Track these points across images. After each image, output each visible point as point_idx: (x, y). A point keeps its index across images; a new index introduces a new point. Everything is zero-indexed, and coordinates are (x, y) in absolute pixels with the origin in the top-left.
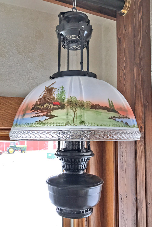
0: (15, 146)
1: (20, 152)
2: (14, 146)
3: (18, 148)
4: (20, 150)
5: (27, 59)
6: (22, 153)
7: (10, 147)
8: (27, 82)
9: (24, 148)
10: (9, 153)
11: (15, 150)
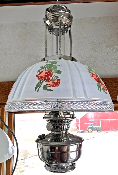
0: (93, 127)
1: (97, 131)
2: (91, 127)
3: (95, 129)
4: (96, 130)
5: (113, 50)
6: (98, 133)
7: (89, 127)
8: (115, 66)
9: (99, 128)
10: (89, 132)
11: (93, 130)
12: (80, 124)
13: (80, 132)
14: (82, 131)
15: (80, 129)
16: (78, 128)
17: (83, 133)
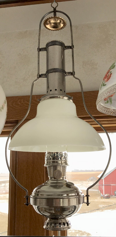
12: (105, 185)
13: (105, 197)
14: (108, 196)
15: (105, 194)
16: (102, 192)
17: (109, 198)
